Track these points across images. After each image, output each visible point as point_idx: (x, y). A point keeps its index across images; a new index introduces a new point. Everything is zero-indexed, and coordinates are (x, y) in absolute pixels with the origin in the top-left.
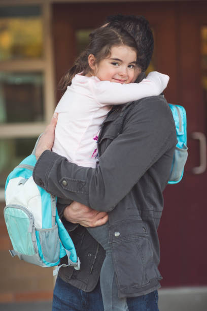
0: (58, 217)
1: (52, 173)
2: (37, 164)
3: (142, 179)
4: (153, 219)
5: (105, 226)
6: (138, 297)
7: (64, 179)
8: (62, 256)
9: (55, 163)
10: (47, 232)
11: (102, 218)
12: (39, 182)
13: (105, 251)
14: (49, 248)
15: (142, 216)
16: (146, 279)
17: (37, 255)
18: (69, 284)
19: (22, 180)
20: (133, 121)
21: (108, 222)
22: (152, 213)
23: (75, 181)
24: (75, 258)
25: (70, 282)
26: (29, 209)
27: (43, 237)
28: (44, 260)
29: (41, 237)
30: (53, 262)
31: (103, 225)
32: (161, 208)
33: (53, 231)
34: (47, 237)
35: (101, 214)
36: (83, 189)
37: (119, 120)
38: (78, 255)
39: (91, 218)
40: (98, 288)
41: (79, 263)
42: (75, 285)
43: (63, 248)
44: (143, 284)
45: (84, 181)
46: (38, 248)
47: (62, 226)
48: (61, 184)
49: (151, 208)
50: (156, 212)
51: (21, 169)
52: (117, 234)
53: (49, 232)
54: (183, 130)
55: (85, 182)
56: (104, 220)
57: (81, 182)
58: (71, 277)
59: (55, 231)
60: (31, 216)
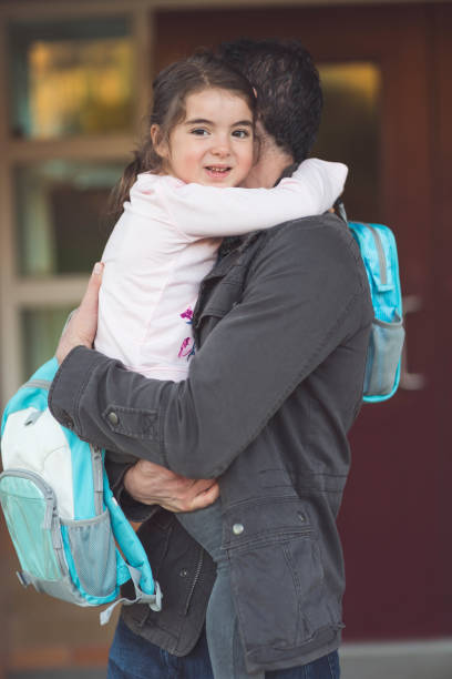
0: (109, 493)
1: (86, 396)
2: (57, 377)
3: (293, 400)
4: (324, 494)
5: (213, 509)
6: (288, 670)
7: (112, 410)
8: (122, 580)
9: (94, 373)
10: (85, 528)
11: (207, 490)
12: (63, 418)
13: (216, 564)
14: (92, 562)
15: (297, 486)
16: (306, 630)
17: (67, 579)
18: (142, 638)
19: (33, 414)
20: (265, 274)
21: (218, 500)
22: (321, 480)
23: (134, 412)
24: (150, 584)
25: (143, 634)
26: (45, 477)
27: (76, 539)
28: (81, 590)
29: (73, 541)
30: (101, 594)
31: (210, 506)
32: (343, 468)
33: (97, 526)
34: (86, 538)
35: (202, 484)
36: (151, 429)
37: (234, 274)
38: (156, 577)
39: (181, 491)
40: (201, 645)
41: (159, 596)
42: (153, 642)
43: (122, 563)
44: (299, 640)
45: (154, 412)
46: (67, 564)
47: (119, 514)
48: (106, 420)
49: (317, 469)
50: (332, 475)
51: (32, 391)
52: (238, 529)
53: (89, 527)
54: (390, 279)
55: (156, 414)
56: (211, 496)
57: (146, 415)
58: (146, 623)
59: (102, 524)
60: (49, 492)
